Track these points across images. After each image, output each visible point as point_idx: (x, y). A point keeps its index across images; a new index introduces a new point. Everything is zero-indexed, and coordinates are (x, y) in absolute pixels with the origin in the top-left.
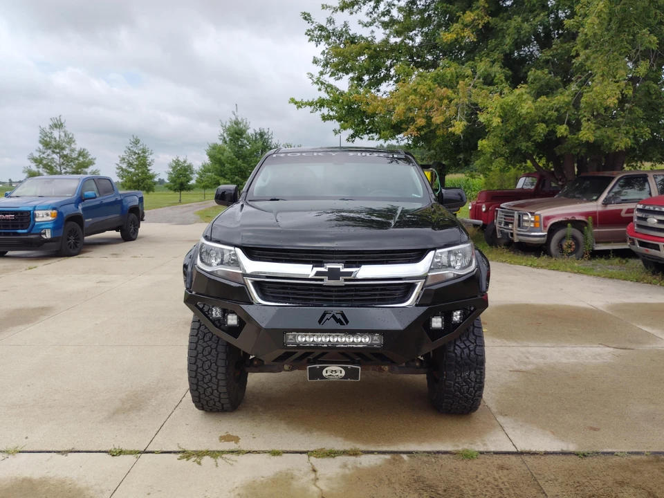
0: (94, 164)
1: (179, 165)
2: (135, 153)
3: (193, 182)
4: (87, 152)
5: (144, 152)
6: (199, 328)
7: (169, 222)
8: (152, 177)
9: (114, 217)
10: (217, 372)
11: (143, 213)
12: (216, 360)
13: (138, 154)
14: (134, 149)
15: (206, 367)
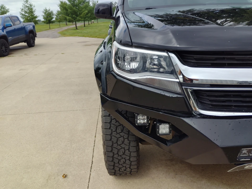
0: (9, 11)
1: (47, 12)
2: (27, 7)
3: (54, 19)
4: (5, 6)
5: (31, 6)
6: (111, 121)
7: (47, 37)
8: (36, 17)
9: (23, 36)
10: (130, 156)
11: (36, 33)
12: (129, 148)
13: (28, 7)
14: (27, 5)
15: (121, 153)
